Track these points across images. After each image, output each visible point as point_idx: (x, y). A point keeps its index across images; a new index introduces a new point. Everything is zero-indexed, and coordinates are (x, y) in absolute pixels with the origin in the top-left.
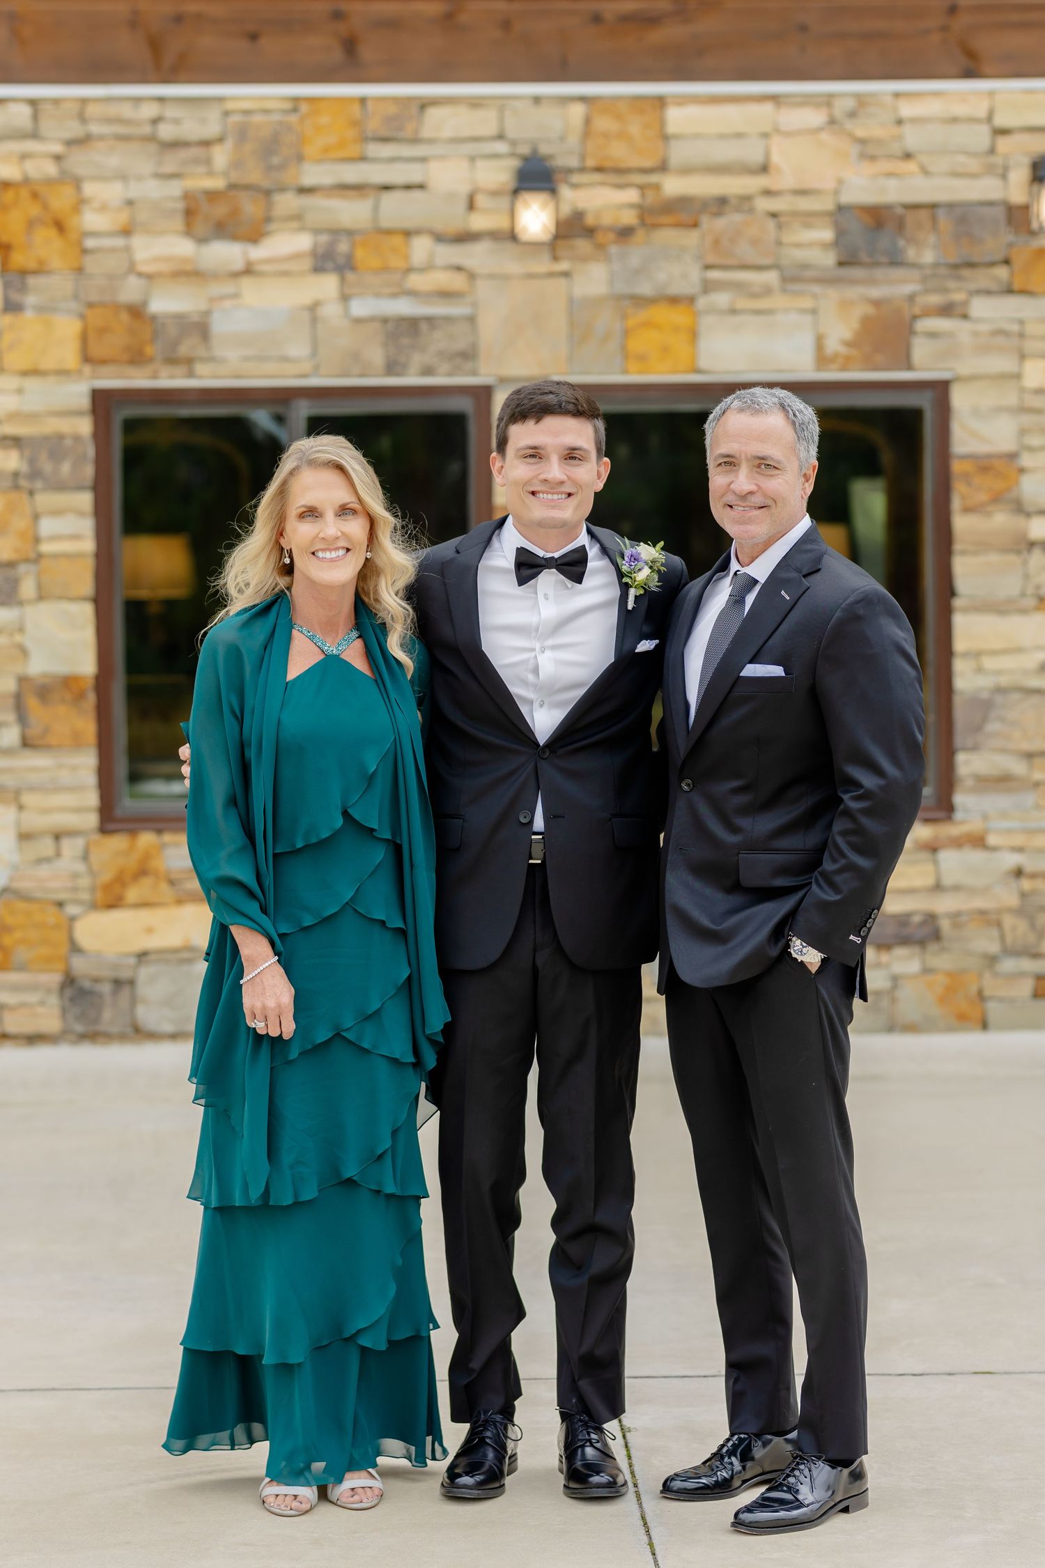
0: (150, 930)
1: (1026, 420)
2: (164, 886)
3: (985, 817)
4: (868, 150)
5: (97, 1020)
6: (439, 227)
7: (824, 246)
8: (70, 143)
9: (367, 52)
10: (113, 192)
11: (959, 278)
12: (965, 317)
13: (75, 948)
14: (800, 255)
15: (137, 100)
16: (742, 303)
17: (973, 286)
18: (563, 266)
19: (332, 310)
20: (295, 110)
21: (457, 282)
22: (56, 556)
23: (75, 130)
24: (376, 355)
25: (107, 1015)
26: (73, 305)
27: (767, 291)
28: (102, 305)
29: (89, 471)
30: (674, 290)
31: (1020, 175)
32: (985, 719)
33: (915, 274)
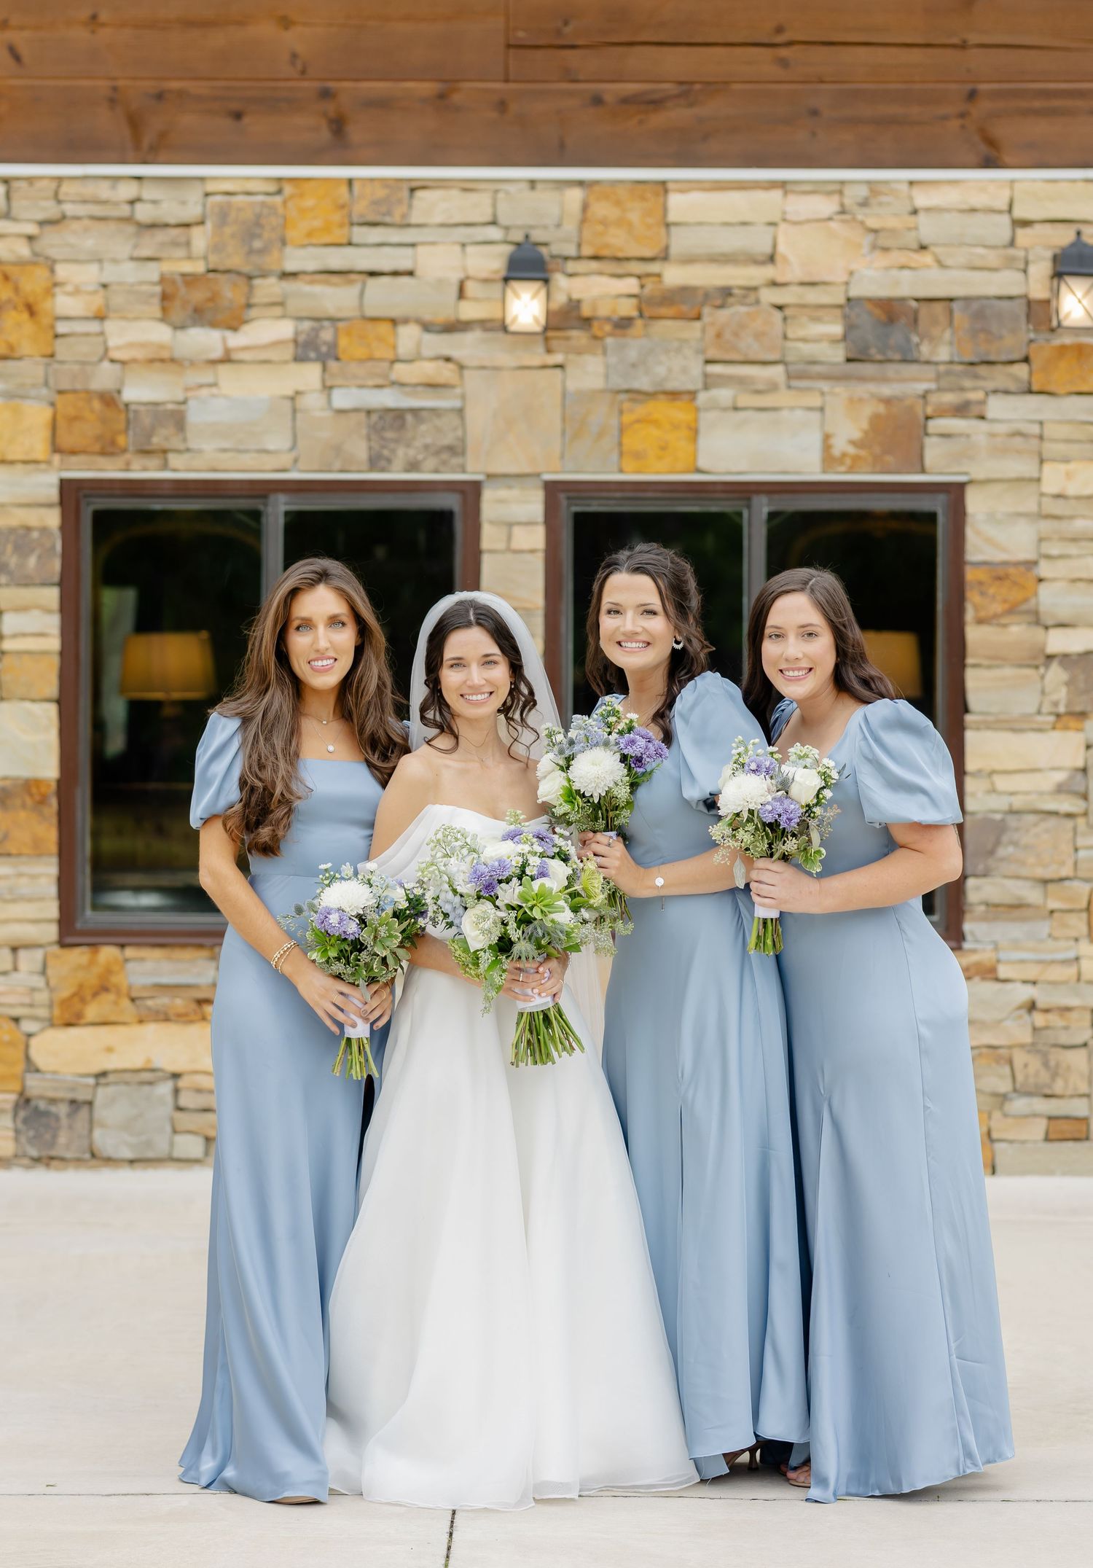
0: (110, 1050)
1: (1046, 526)
2: (126, 1003)
3: (996, 948)
4: (880, 241)
5: (52, 1144)
6: (427, 317)
7: (834, 341)
8: (42, 223)
9: (355, 133)
10: (88, 275)
11: (976, 377)
12: (982, 418)
13: (31, 1067)
14: (807, 349)
15: (116, 179)
16: (744, 400)
17: (990, 385)
18: (558, 358)
19: (313, 401)
20: (279, 192)
21: (446, 373)
22: (20, 653)
23: (51, 210)
24: (359, 449)
25: (62, 1139)
26: (44, 391)
27: (772, 388)
28: (74, 391)
29: (57, 565)
30: (672, 385)
31: (1041, 269)
32: (998, 843)
33: (930, 371)
